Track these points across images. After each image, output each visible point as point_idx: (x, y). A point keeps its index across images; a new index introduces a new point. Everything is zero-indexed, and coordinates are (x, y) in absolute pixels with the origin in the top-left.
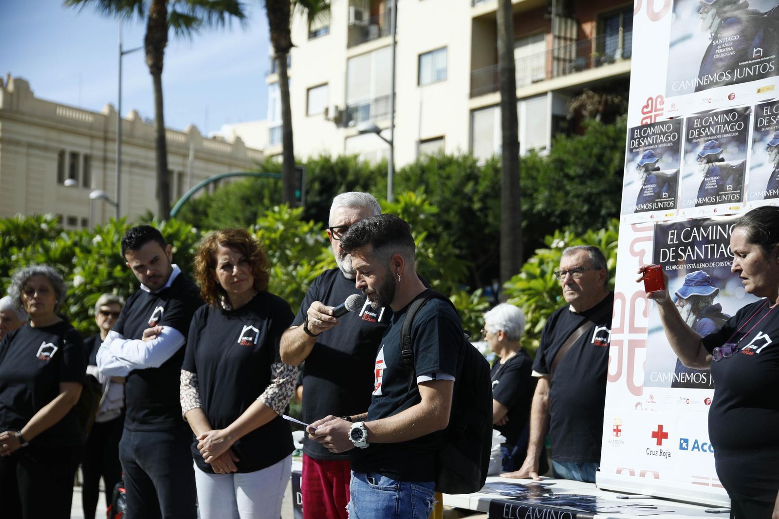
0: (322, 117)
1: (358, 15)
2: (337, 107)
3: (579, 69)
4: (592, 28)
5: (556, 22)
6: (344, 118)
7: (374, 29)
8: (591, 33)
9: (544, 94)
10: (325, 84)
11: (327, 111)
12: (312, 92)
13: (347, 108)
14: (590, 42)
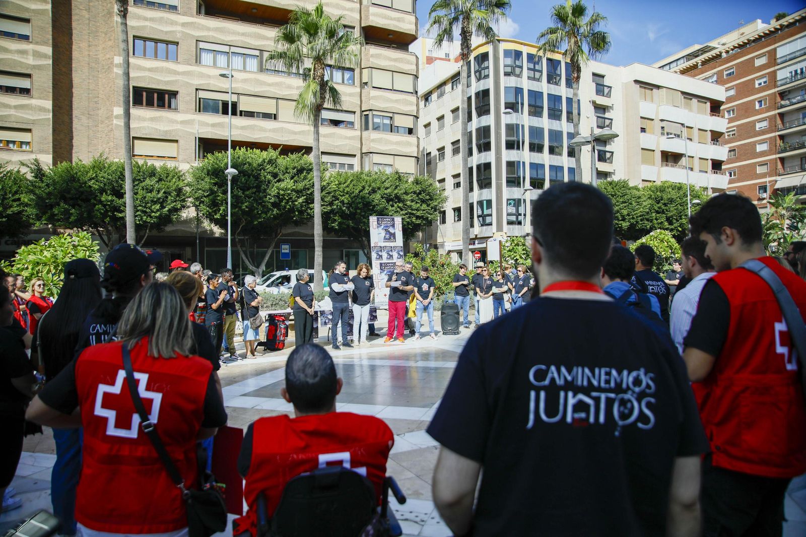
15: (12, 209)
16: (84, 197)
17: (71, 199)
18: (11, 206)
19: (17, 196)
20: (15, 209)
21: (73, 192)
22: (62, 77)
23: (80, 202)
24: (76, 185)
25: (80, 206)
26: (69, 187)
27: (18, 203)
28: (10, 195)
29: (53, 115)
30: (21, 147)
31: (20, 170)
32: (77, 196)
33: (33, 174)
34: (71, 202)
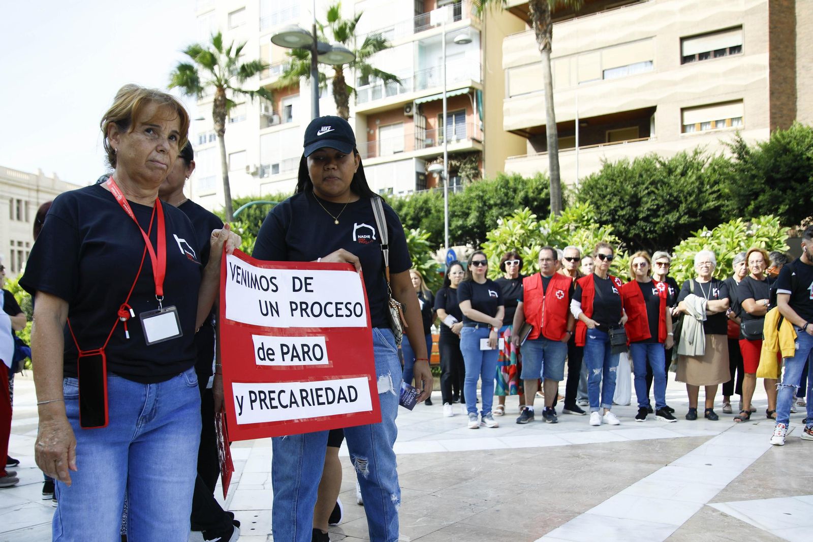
0: (245, 171)
1: (266, 109)
2: (255, 165)
3: (428, 146)
4: (435, 122)
5: (416, 116)
6: (260, 172)
7: (276, 118)
8: (435, 125)
9: (412, 158)
10: (244, 151)
11: (248, 168)
12: (231, 156)
13: (261, 166)
14: (434, 131)
15: (708, 205)
16: (799, 175)
17: (782, 180)
18: (707, 201)
19: (716, 188)
20: (712, 204)
21: (783, 169)
22: (783, 15)
23: (793, 183)
24: (787, 158)
25: (794, 190)
26: (778, 163)
27: (715, 195)
28: (708, 187)
29: (770, 72)
30: (732, 125)
31: (724, 153)
32: (790, 175)
33: (736, 155)
34: (782, 185)
